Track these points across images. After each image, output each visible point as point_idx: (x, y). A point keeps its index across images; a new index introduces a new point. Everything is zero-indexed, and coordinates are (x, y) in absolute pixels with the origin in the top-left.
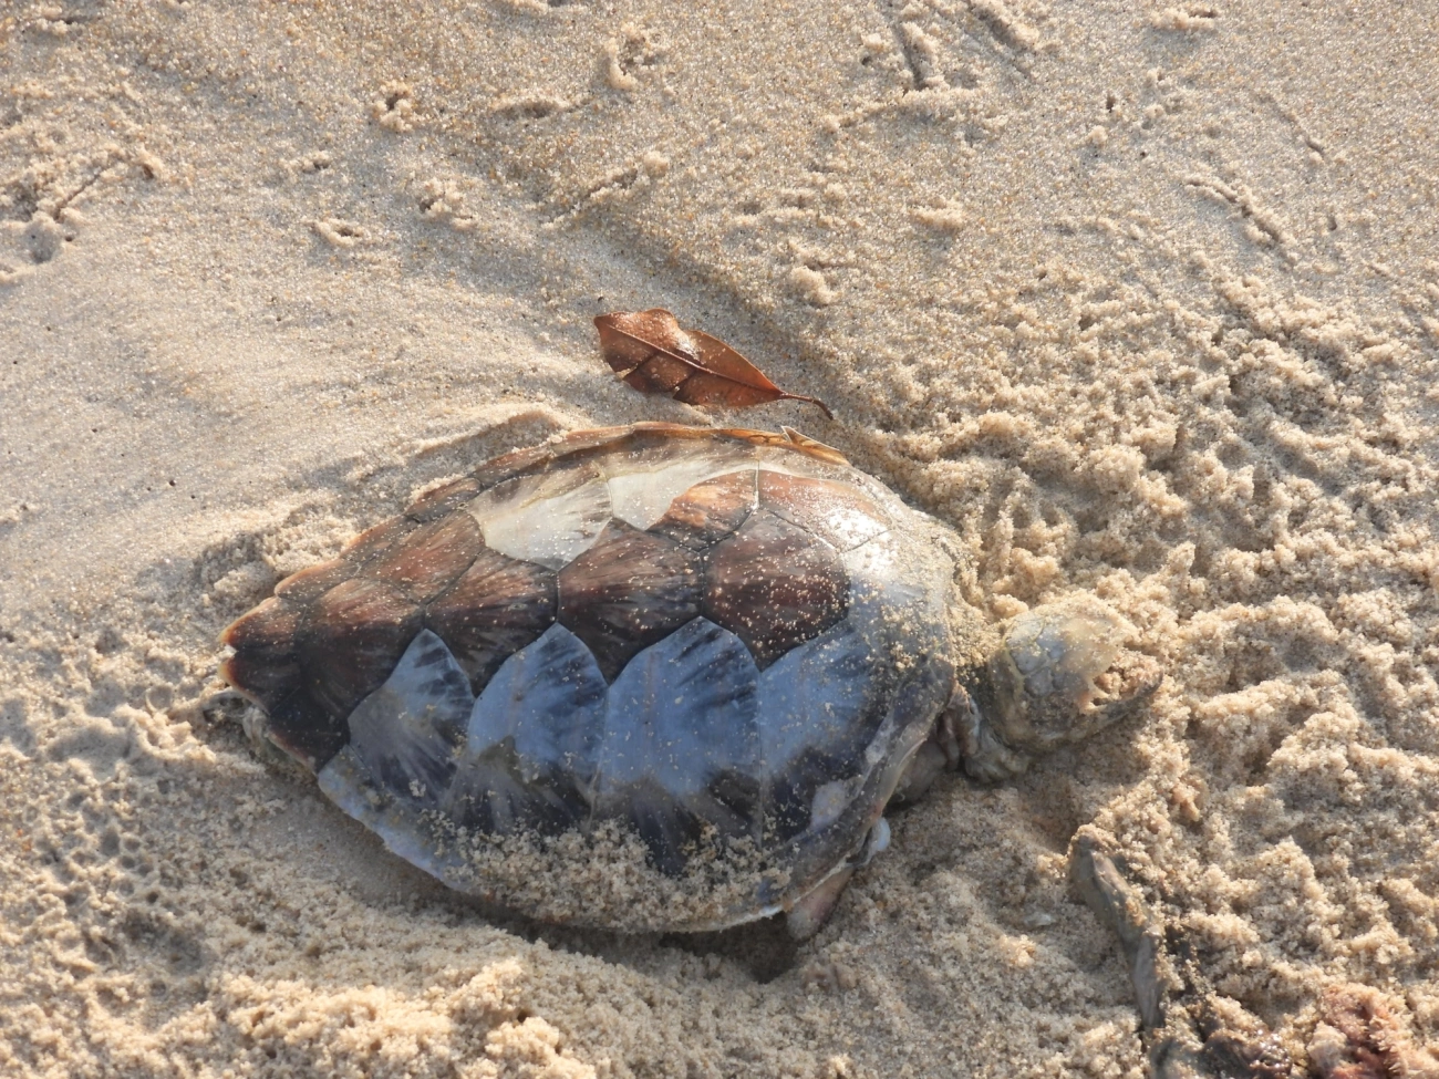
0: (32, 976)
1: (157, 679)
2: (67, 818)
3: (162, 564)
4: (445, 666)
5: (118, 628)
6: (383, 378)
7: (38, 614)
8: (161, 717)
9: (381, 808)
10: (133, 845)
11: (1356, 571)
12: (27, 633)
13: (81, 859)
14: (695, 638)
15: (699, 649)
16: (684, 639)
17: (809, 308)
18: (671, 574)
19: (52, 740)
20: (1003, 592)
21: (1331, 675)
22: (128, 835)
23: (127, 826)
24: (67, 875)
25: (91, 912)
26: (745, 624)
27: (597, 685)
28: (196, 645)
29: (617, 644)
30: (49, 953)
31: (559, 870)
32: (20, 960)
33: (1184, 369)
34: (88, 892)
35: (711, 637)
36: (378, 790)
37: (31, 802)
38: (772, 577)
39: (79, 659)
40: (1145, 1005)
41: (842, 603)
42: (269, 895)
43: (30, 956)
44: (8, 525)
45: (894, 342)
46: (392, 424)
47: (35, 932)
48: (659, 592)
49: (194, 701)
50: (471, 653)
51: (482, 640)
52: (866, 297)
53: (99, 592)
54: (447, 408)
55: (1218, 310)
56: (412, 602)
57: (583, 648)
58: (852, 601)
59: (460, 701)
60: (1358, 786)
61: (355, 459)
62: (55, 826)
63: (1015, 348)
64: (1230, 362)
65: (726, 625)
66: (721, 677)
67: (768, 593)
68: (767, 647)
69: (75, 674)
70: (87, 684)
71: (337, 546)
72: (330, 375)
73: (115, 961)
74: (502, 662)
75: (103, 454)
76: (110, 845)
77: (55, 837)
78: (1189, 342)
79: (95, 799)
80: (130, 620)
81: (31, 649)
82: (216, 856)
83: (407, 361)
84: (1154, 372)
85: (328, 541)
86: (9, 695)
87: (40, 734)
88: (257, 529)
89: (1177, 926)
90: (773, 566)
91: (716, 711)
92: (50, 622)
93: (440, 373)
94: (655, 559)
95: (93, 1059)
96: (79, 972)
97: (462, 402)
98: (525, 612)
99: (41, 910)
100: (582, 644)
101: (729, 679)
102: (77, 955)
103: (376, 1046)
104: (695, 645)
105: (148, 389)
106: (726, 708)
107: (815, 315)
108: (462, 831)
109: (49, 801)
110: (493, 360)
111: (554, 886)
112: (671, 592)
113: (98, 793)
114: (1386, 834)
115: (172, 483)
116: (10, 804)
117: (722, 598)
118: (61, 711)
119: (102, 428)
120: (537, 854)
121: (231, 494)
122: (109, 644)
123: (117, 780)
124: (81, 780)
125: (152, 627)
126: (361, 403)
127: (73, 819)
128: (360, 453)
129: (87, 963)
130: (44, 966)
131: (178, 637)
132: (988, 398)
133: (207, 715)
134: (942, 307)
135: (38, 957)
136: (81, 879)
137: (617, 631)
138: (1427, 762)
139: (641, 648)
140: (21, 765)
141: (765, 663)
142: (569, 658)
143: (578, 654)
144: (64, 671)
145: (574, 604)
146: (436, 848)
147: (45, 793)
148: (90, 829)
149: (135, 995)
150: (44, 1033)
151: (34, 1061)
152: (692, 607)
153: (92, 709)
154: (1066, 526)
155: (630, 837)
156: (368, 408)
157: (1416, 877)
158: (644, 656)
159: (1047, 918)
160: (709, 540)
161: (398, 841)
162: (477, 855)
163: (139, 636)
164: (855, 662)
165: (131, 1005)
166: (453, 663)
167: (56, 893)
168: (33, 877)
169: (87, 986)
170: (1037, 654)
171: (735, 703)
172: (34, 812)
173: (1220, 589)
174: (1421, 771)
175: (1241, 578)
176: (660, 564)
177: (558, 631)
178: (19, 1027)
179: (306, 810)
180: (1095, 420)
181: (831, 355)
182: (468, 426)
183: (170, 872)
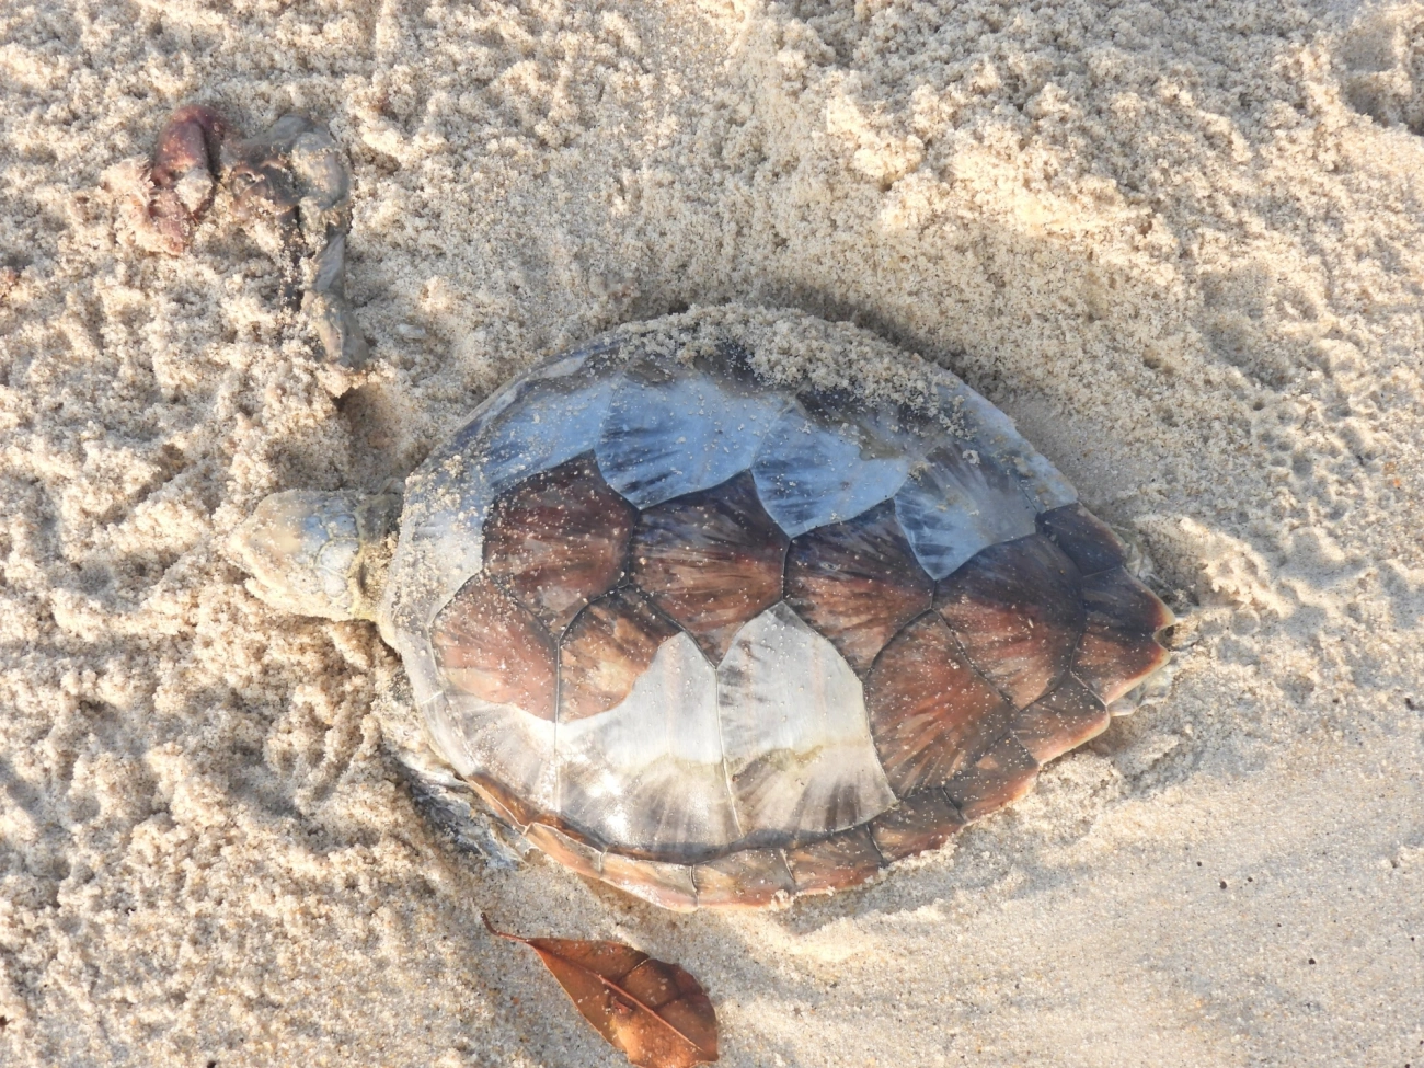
0: (1381, 330)
1: (1246, 641)
2: (1347, 495)
3: (1236, 775)
4: (919, 537)
5: (1289, 704)
6: (972, 1009)
7: (1377, 729)
8: (1244, 598)
9: (1015, 453)
10: (1278, 462)
11: (10, 663)
12: (1390, 707)
13: (1334, 452)
14: (650, 489)
15: (650, 477)
16: (662, 490)
17: (474, 1045)
18: (662, 560)
19: (1362, 575)
20: (356, 671)
21: (72, 552)
22: (1281, 470)
23: (1282, 480)
24: (1348, 436)
25: (1323, 395)
26: (596, 494)
27: (763, 473)
28: (1203, 682)
29: (732, 500)
30: (1365, 355)
31: (841, 359)
32: (1396, 349)
33: (100, 919)
34: (1325, 415)
35: (634, 487)
36: (1014, 471)
37: (1385, 514)
38: (559, 540)
39: (1331, 673)
40: (340, 247)
41: (496, 507)
42: (1139, 393)
43: (1384, 352)
44: (1413, 841)
45: (393, 991)
46: (966, 946)
47: (1380, 376)
48: (678, 543)
49: (1208, 617)
50: (888, 538)
51: (875, 546)
52: (409, 1055)
53: (1309, 750)
54: (902, 961)
55: (39, 995)
56: (948, 623)
57: (769, 507)
58: (486, 509)
59: (910, 502)
60: (86, 434)
61: (1012, 898)
62: (1360, 488)
63: (265, 969)
64: (50, 922)
65: (616, 496)
66: (634, 451)
67: (567, 522)
68: (580, 470)
69: (1337, 653)
70: (1324, 640)
71: (1040, 790)
72: (1032, 1018)
73: (1300, 351)
74: (858, 518)
75: (1301, 928)
76: (1302, 465)
77: (1360, 475)
78: (85, 956)
79: (1317, 511)
80: (1275, 712)
81: (1387, 687)
82: (1192, 444)
83: (940, 1032)
84: (132, 918)
85: (1051, 796)
86: (1410, 636)
87: (1375, 586)
88: (1125, 803)
89: (288, 311)
90: (555, 552)
91: (646, 426)
92: (1364, 720)
93: (907, 1013)
94: (676, 586)
95: (1318, 238)
96: (1336, 333)
97: (883, 971)
98: (822, 558)
99: (1374, 396)
100: (768, 511)
101: (626, 448)
102: (1338, 351)
103: (1023, 145)
104: (652, 482)
105: (1246, 1012)
106: (636, 425)
107: (471, 1037)
108: (932, 412)
109: (1366, 515)
110: (844, 1027)
111: (848, 347)
112: (664, 541)
113: (1312, 517)
114: (79, 395)
115: (1223, 886)
116: (1408, 513)
117: (614, 524)
118: (1352, 611)
119: (1302, 963)
120: (860, 376)
121: (1156, 862)
122: (1299, 689)
123: (1293, 528)
124: (1331, 533)
125: (1253, 703)
126: (1000, 976)
127: (1340, 494)
128: (1005, 906)
129: (1326, 344)
130: (1370, 343)
131: (1223, 689)
132: (311, 900)
133: (1195, 600)
134: (332, 1033)
135: (1376, 351)
136: (1333, 430)
137: (730, 513)
138: (16, 458)
139: (708, 491)
140: (1395, 554)
141: (587, 457)
142: (784, 502)
143: (774, 502)
144: (1349, 660)
145: (769, 551)
146: (961, 403)
147: (1370, 524)
148: (1322, 482)
149: (1280, 308)
150: (1367, 268)
151: (1378, 242)
152: (647, 519)
153: (1319, 613)
154: (275, 744)
155: (764, 369)
156: (992, 969)
157: (68, 354)
158: (707, 482)
159: (403, 329)
160: (615, 597)
161: (1000, 422)
162: (920, 385)
163: (1265, 692)
164: (500, 457)
165: (1282, 297)
166: (910, 536)
167: (1358, 415)
168: (1381, 435)
169: (1327, 318)
170: (333, 524)
171: (626, 428)
172: (1381, 503)
173: (146, 663)
174: (25, 448)
175: (122, 664)
176: (671, 577)
177: (792, 530)
178: (1394, 277)
179: (1098, 493)
180: (209, 866)
181: (467, 984)
182: (879, 927)
183: (1240, 431)
